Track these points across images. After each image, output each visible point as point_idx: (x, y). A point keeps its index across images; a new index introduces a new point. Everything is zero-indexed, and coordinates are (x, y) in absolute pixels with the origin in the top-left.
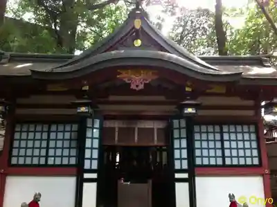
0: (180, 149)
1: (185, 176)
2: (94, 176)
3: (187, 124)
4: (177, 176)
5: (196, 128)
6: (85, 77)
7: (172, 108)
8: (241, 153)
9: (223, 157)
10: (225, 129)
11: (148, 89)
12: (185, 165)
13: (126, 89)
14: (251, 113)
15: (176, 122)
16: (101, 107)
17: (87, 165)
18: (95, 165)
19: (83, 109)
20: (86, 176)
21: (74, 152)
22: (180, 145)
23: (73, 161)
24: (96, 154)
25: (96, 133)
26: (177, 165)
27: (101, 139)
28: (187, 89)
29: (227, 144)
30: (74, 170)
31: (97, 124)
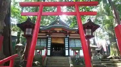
0: (67, 42)
1: (68, 49)
2: (50, 49)
3: (68, 39)
4: (66, 49)
5: (70, 40)
6: (48, 30)
7: (65, 36)
8: (79, 45)
9: (75, 46)
10: (76, 40)
11: (60, 32)
12: (67, 47)
13: (56, 32)
14: (79, 37)
15: (66, 39)
16: (51, 36)
17: (48, 46)
18: (50, 47)
19: (48, 36)
20: (48, 48)
21: (45, 44)
22: (67, 43)
23: (45, 46)
24: (50, 45)
25: (50, 41)
26: (66, 47)
27: (51, 42)
28: (68, 32)
29: (76, 43)
30: (46, 48)
31: (50, 39)
